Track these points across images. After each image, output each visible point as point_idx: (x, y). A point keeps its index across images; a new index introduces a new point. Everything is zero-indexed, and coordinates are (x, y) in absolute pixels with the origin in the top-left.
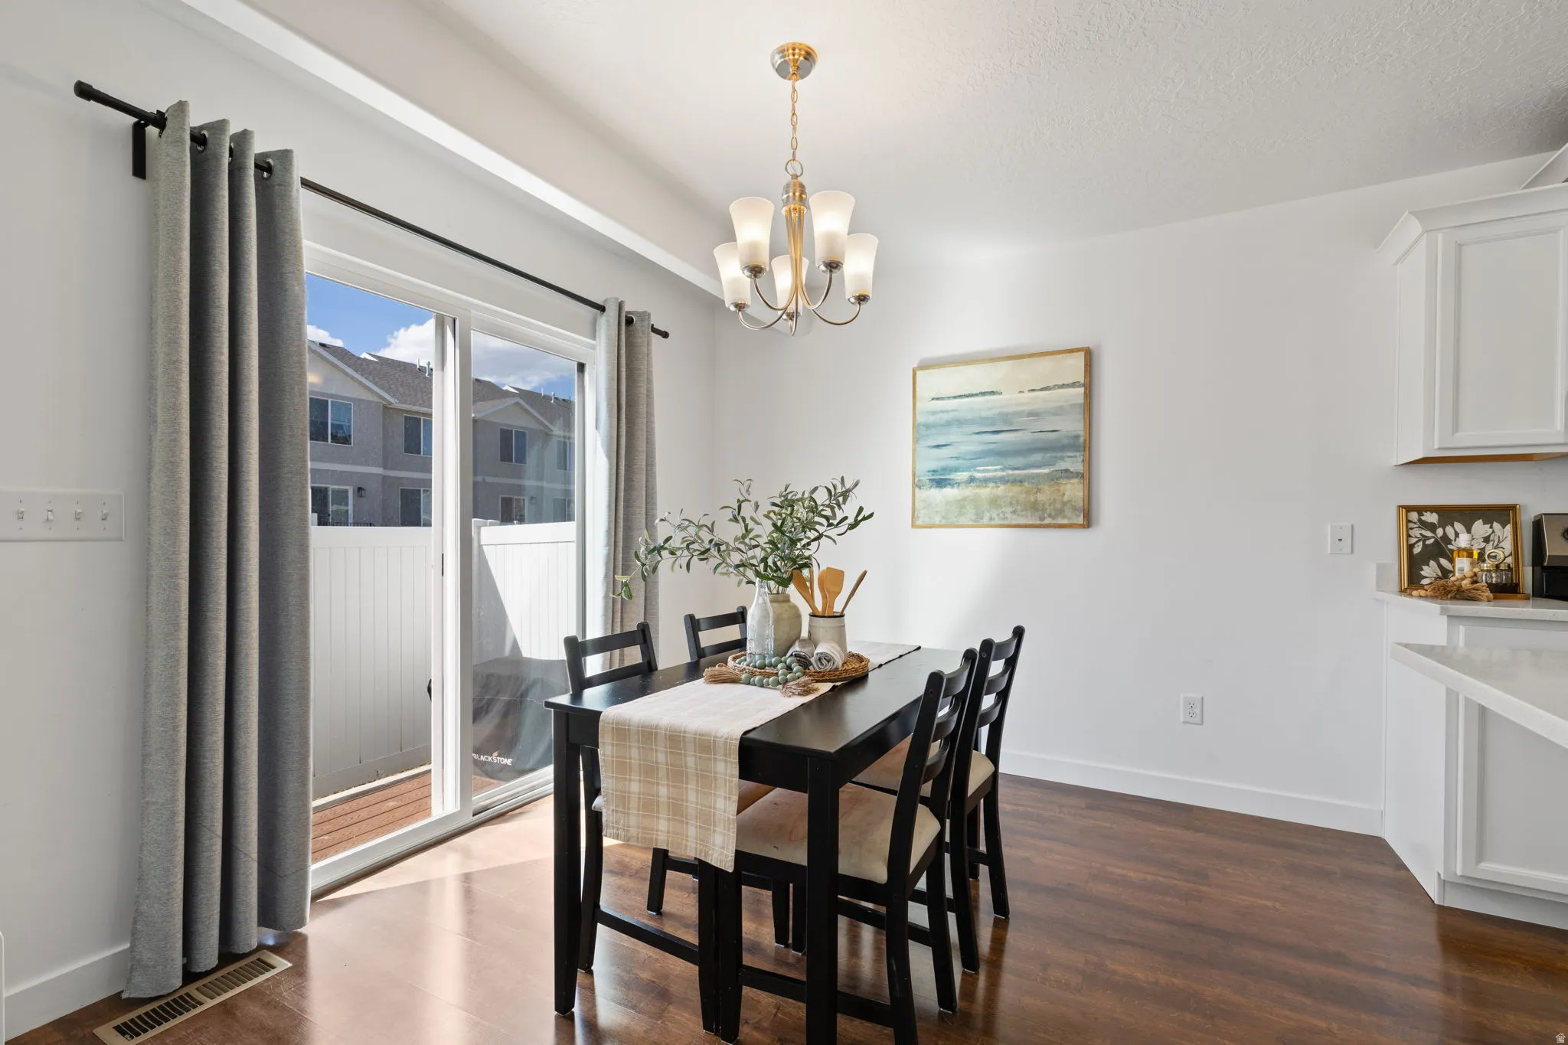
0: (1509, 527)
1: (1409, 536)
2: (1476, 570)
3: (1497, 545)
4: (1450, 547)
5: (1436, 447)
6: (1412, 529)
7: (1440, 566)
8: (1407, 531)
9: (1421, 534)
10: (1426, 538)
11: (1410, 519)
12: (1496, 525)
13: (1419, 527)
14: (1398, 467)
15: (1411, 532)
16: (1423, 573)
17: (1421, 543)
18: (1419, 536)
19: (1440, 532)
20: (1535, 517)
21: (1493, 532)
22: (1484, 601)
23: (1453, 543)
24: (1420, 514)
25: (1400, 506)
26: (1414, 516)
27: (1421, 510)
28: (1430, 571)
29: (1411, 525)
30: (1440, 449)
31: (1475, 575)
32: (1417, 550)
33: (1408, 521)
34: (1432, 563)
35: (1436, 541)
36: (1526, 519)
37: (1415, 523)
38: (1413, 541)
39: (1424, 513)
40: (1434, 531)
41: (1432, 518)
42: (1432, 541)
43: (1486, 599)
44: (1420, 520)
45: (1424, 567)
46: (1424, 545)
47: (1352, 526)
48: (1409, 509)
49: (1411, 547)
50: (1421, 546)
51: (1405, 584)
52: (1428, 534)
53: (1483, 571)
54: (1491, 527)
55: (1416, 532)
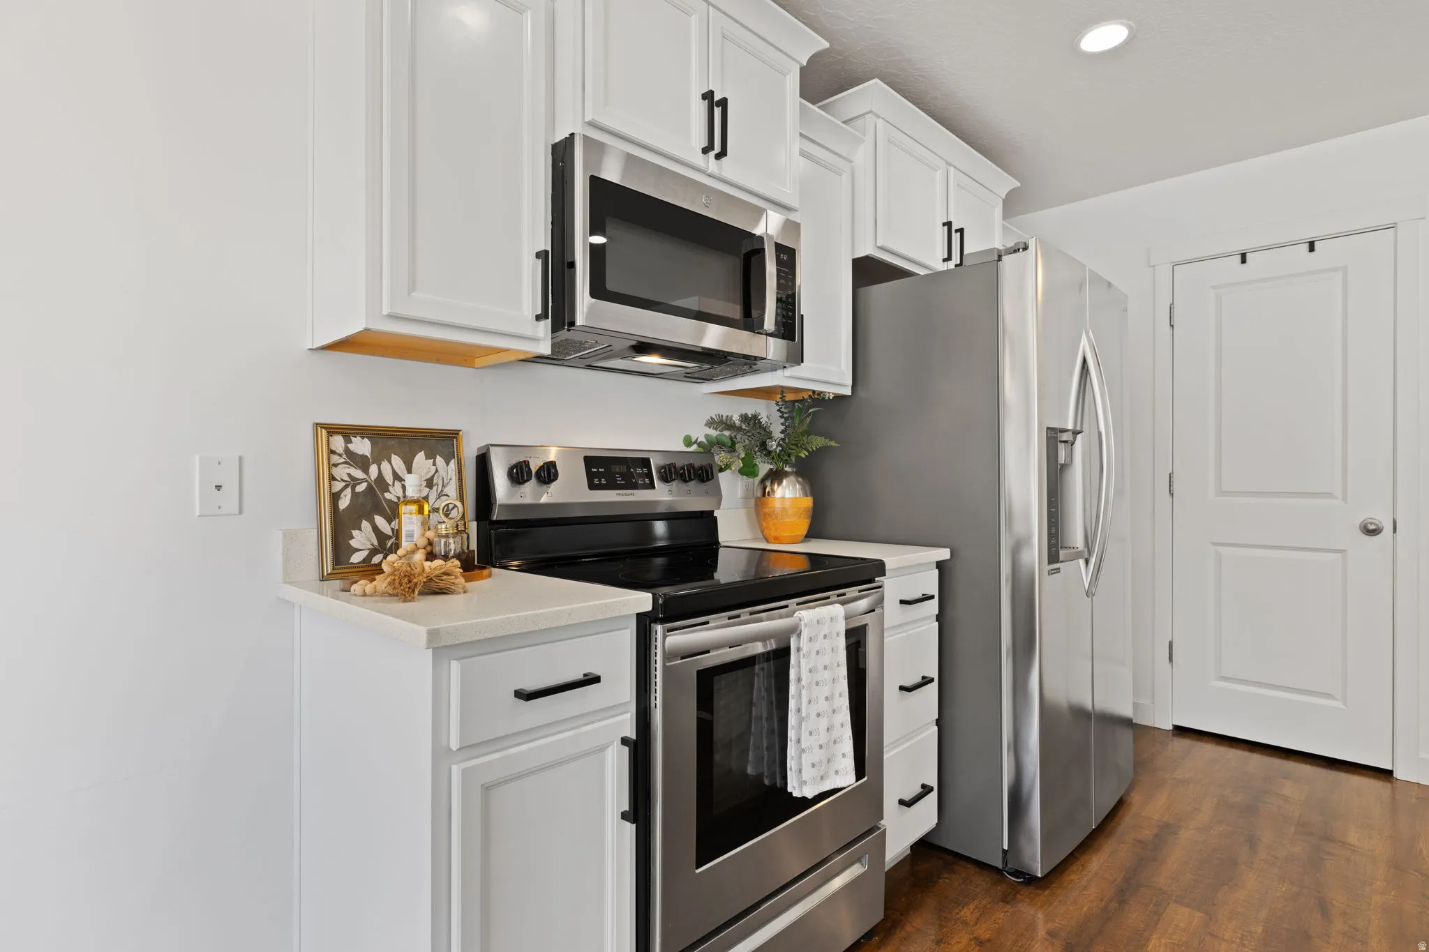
0: (453, 464)
1: (333, 478)
2: (430, 534)
3: (442, 491)
4: (387, 495)
5: (385, 312)
6: (336, 465)
7: (376, 529)
8: (329, 469)
9: (349, 475)
10: (355, 482)
11: (333, 448)
12: (439, 459)
13: (346, 463)
14: (311, 351)
15: (337, 472)
16: (353, 543)
17: (349, 490)
18: (346, 478)
19: (374, 470)
20: (478, 449)
21: (437, 471)
22: (459, 593)
23: (390, 488)
24: (348, 441)
25: (317, 424)
26: (338, 442)
27: (348, 432)
28: (362, 539)
29: (335, 459)
30: (393, 317)
31: (430, 543)
32: (344, 503)
33: (332, 452)
34: (365, 525)
35: (370, 487)
36: (469, 452)
37: (340, 455)
38: (338, 486)
39: (353, 439)
40: (366, 470)
41: (362, 446)
42: (364, 485)
43: (462, 590)
44: (348, 452)
45: (355, 533)
46: (355, 495)
47: (240, 459)
48: (332, 430)
49: (335, 497)
50: (349, 496)
51: (329, 568)
52: (359, 474)
53: (440, 536)
54: (434, 464)
55: (342, 472)
